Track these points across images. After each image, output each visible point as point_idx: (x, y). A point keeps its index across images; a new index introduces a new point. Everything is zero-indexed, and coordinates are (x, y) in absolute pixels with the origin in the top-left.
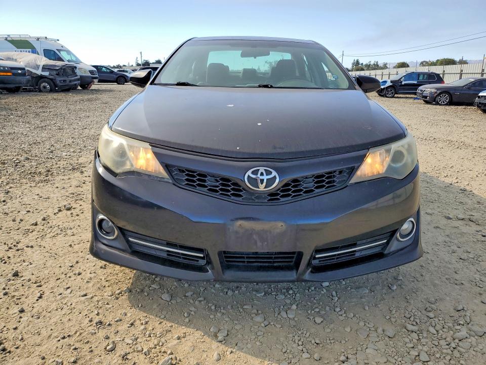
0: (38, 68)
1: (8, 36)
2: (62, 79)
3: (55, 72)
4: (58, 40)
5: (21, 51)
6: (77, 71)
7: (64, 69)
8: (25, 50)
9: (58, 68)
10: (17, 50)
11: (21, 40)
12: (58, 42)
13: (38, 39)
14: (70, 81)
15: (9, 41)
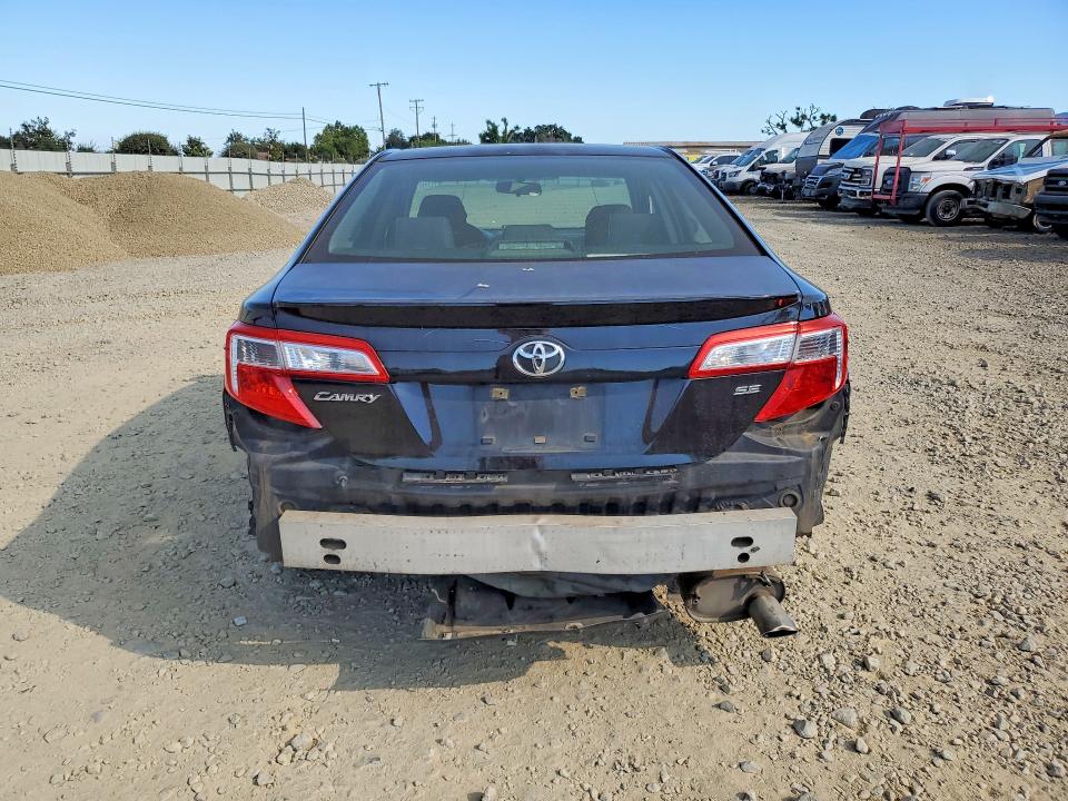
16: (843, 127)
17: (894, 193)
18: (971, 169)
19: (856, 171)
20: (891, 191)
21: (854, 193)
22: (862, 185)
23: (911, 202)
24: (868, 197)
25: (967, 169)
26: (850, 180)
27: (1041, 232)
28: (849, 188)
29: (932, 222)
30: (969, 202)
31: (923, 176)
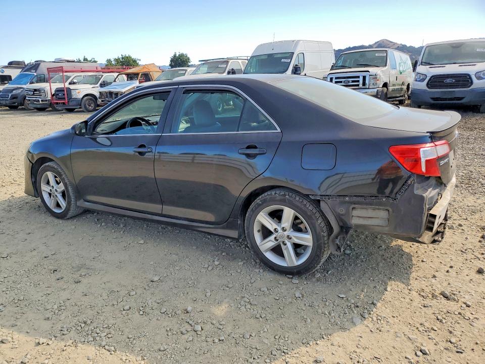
16: (4, 69)
17: (66, 99)
18: (94, 87)
19: (35, 90)
20: (64, 98)
21: (38, 101)
22: (41, 97)
23: (74, 103)
24: (46, 102)
25: (92, 88)
26: (33, 95)
27: (133, 111)
28: (35, 99)
29: (85, 111)
30: (102, 101)
31: (77, 91)
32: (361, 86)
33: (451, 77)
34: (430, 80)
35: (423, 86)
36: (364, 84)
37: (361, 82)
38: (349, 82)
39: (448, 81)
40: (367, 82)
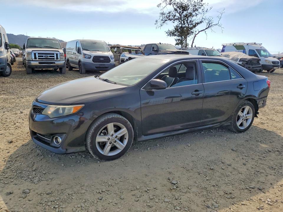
0: (238, 60)
1: (235, 43)
2: (248, 66)
3: (245, 62)
4: (261, 44)
5: (238, 51)
6: (260, 62)
7: (251, 61)
8: (240, 50)
9: (247, 60)
10: (237, 50)
11: (240, 45)
12: (261, 45)
13: (248, 44)
14: (253, 68)
15: (234, 46)
32: (55, 59)
33: (102, 58)
34: (93, 58)
35: (90, 61)
36: (57, 58)
37: (55, 57)
38: (48, 57)
39: (102, 59)
40: (59, 57)
